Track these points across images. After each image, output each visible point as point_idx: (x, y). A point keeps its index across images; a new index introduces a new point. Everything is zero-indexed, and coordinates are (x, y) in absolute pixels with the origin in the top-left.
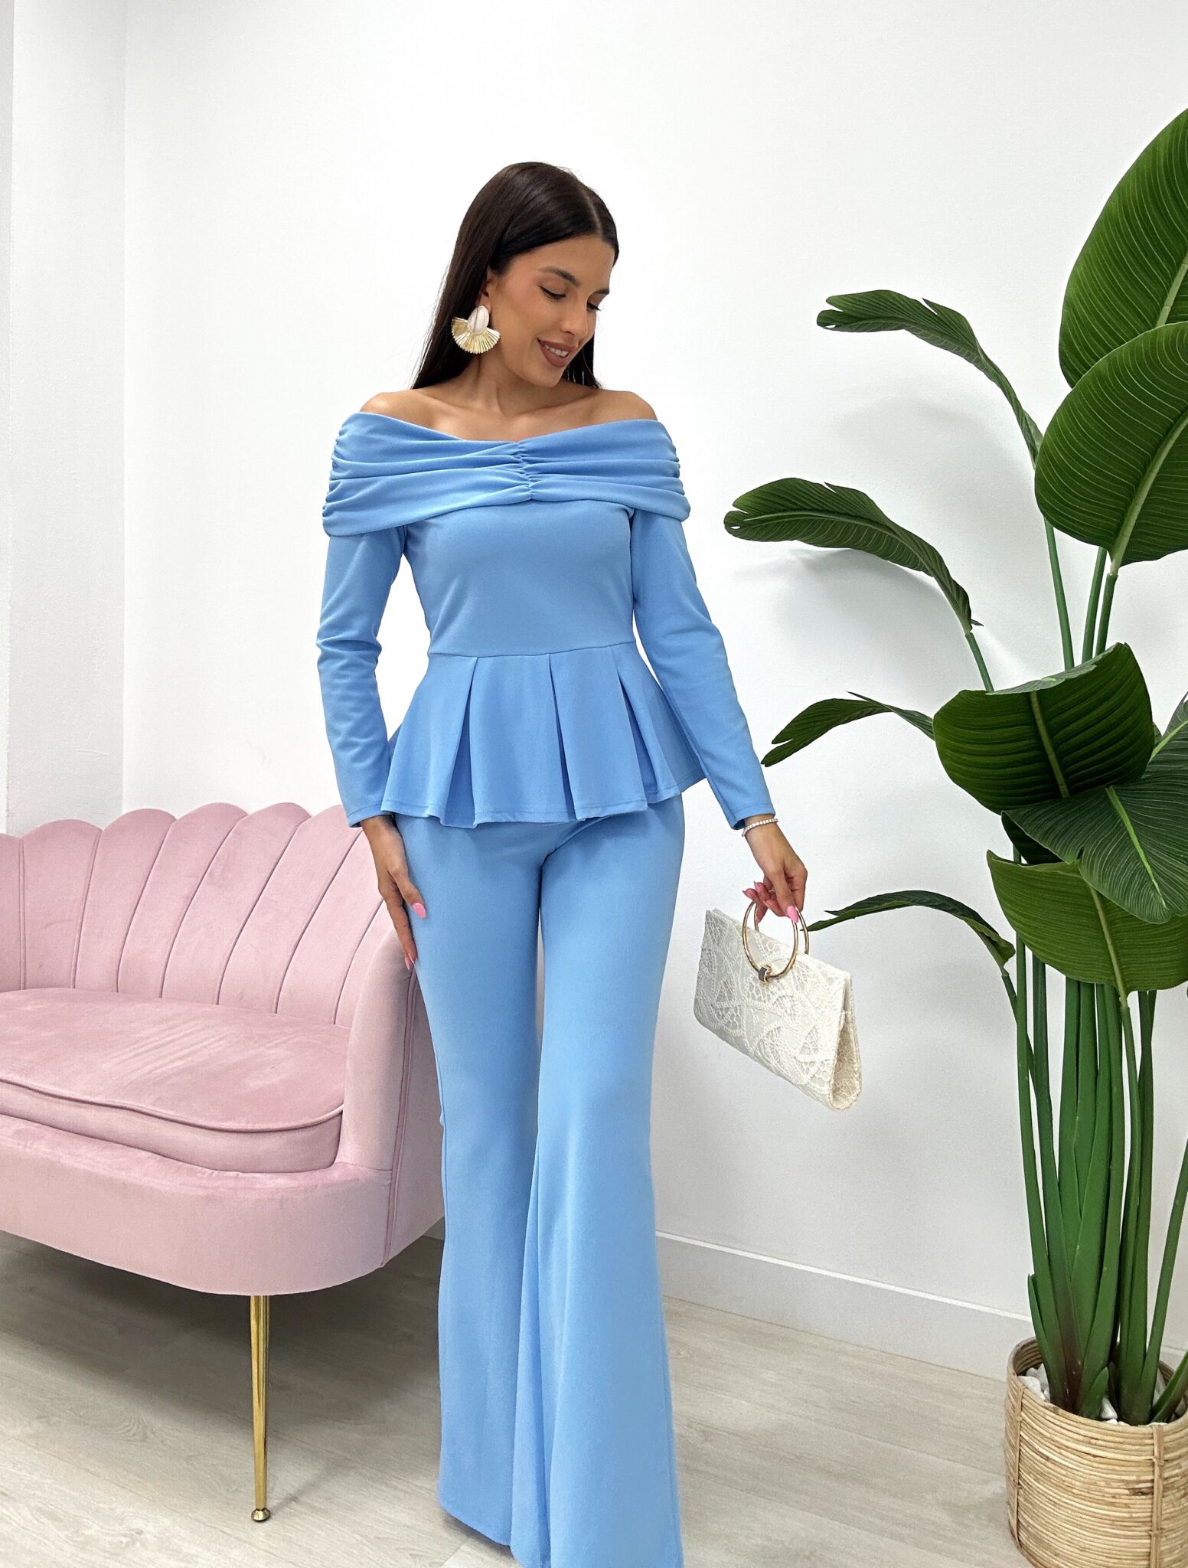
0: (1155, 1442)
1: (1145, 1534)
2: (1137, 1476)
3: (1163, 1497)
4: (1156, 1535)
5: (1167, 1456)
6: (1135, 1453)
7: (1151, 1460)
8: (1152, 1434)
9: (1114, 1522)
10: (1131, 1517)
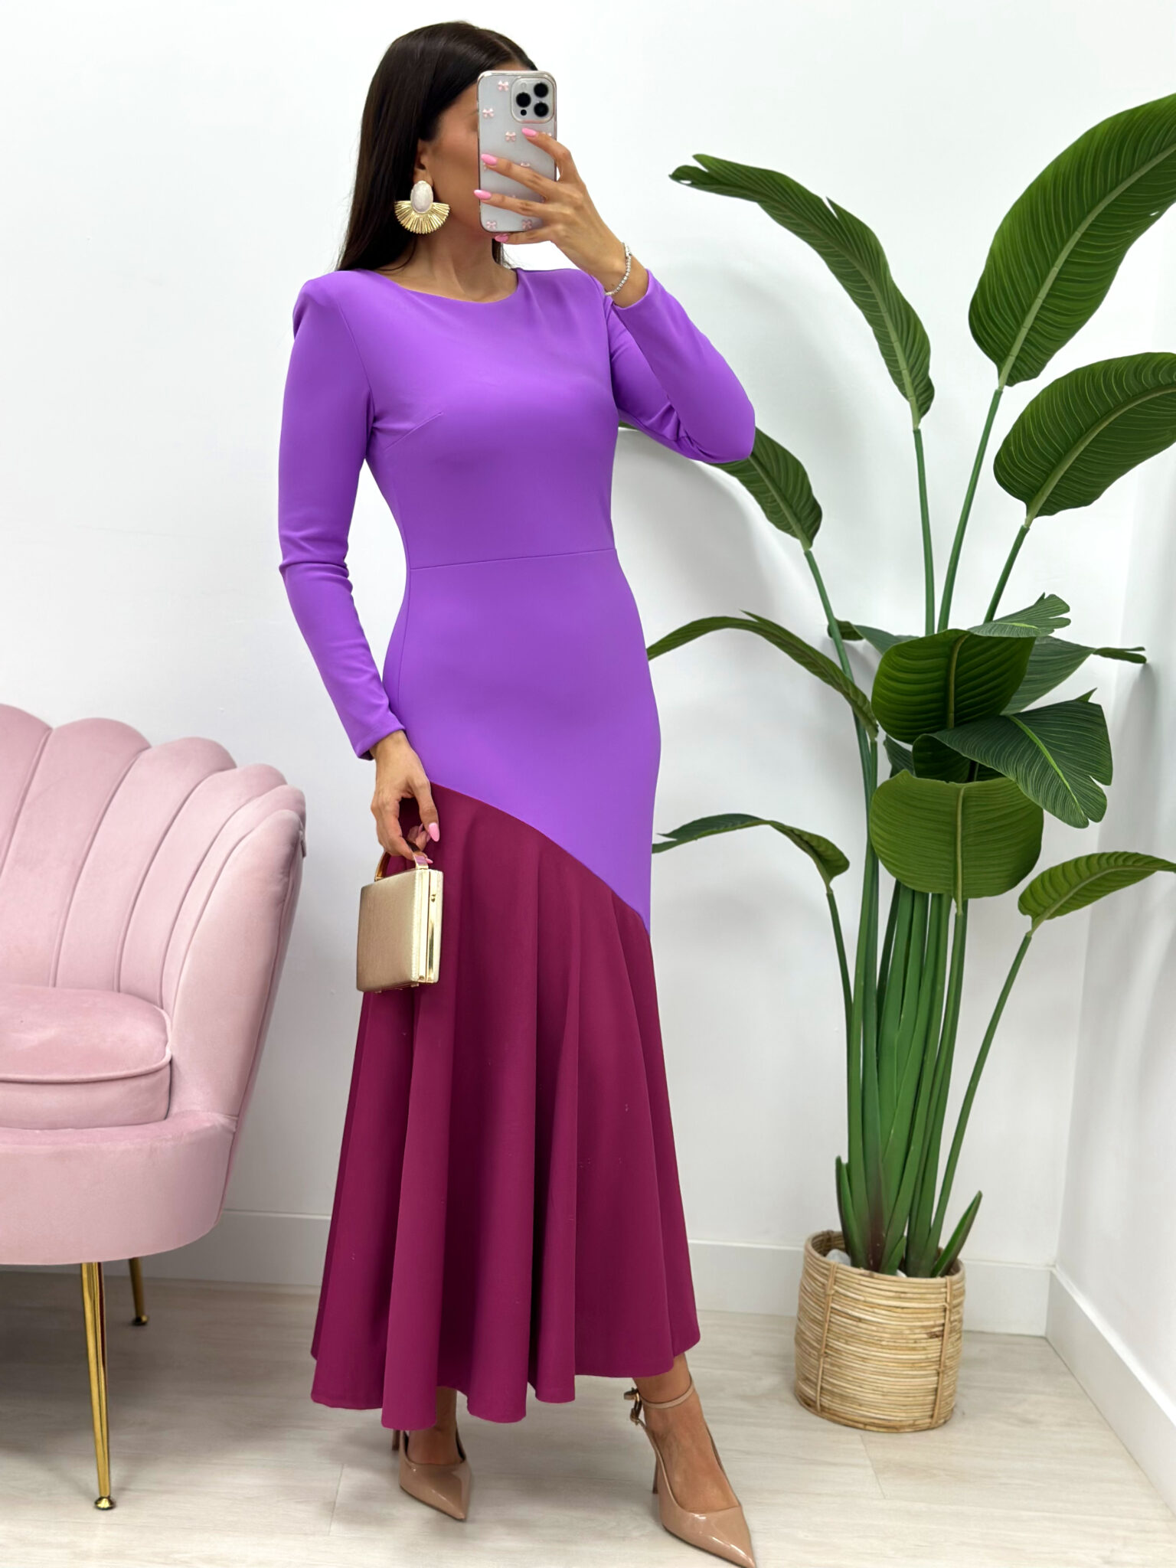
0: (948, 1291)
1: (935, 1372)
2: (935, 1321)
3: (950, 1338)
4: (943, 1372)
5: (955, 1302)
6: (933, 1301)
7: (944, 1306)
8: (946, 1284)
9: (913, 1364)
10: (927, 1358)
